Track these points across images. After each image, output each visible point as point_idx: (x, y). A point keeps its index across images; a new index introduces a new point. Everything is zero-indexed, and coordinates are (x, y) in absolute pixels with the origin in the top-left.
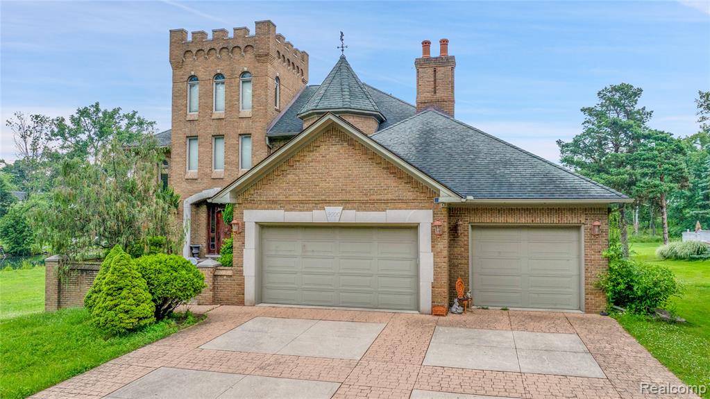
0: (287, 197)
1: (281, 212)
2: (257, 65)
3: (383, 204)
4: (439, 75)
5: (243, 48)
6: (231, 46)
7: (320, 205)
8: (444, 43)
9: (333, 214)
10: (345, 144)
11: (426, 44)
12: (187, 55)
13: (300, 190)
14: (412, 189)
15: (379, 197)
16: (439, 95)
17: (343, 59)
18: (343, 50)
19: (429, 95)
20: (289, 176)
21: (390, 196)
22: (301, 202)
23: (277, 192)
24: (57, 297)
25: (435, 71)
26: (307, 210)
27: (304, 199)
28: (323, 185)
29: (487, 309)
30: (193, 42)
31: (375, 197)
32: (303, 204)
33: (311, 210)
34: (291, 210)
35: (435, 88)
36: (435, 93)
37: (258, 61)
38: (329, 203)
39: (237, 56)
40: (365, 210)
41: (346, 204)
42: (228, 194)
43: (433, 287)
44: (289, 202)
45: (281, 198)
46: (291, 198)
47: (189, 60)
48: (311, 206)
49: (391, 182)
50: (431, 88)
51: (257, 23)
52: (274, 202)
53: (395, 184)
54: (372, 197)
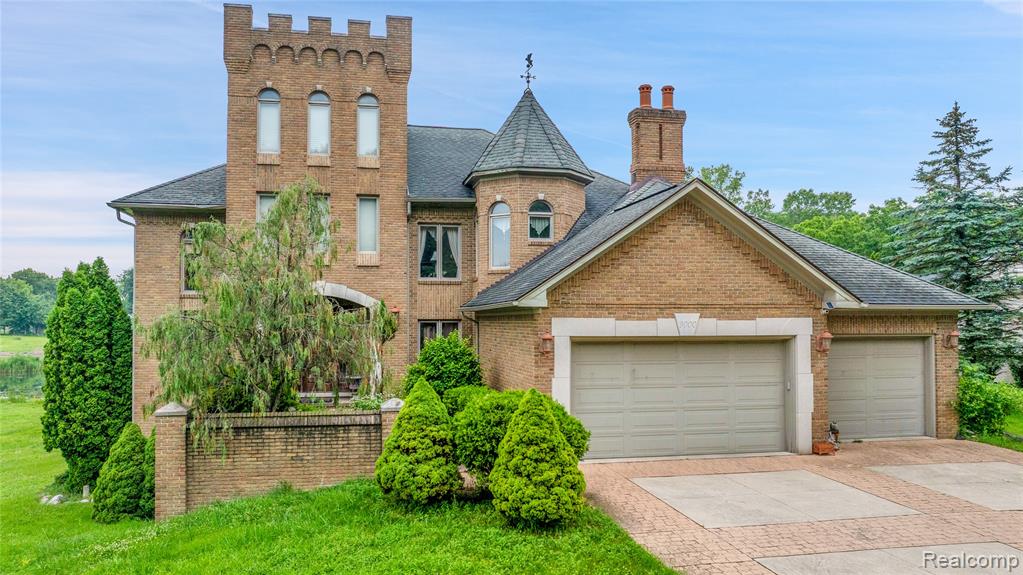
0: (619, 299)
1: (611, 321)
2: (389, 85)
3: (752, 310)
4: (666, 134)
5: (365, 55)
6: (344, 48)
7: (668, 311)
8: (668, 91)
9: (689, 323)
10: (702, 225)
11: (645, 90)
12: (259, 51)
13: (638, 289)
14: (788, 291)
15: (747, 301)
16: (667, 161)
17: (528, 94)
18: (528, 82)
19: (654, 160)
20: (623, 268)
21: (761, 300)
22: (641, 307)
23: (604, 292)
24: (184, 482)
25: (660, 128)
26: (648, 319)
27: (645, 301)
28: (671, 282)
29: (859, 442)
30: (270, 31)
31: (742, 300)
32: (642, 310)
33: (655, 318)
34: (625, 318)
35: (661, 152)
36: (661, 158)
37: (391, 80)
38: (680, 308)
39: (353, 65)
40: (729, 318)
41: (704, 309)
42: (545, 293)
43: (813, 419)
44: (622, 306)
45: (611, 299)
46: (626, 301)
47: (262, 60)
48: (654, 312)
49: (762, 280)
50: (655, 151)
51: (389, 19)
52: (599, 306)
53: (767, 283)
54: (739, 300)
